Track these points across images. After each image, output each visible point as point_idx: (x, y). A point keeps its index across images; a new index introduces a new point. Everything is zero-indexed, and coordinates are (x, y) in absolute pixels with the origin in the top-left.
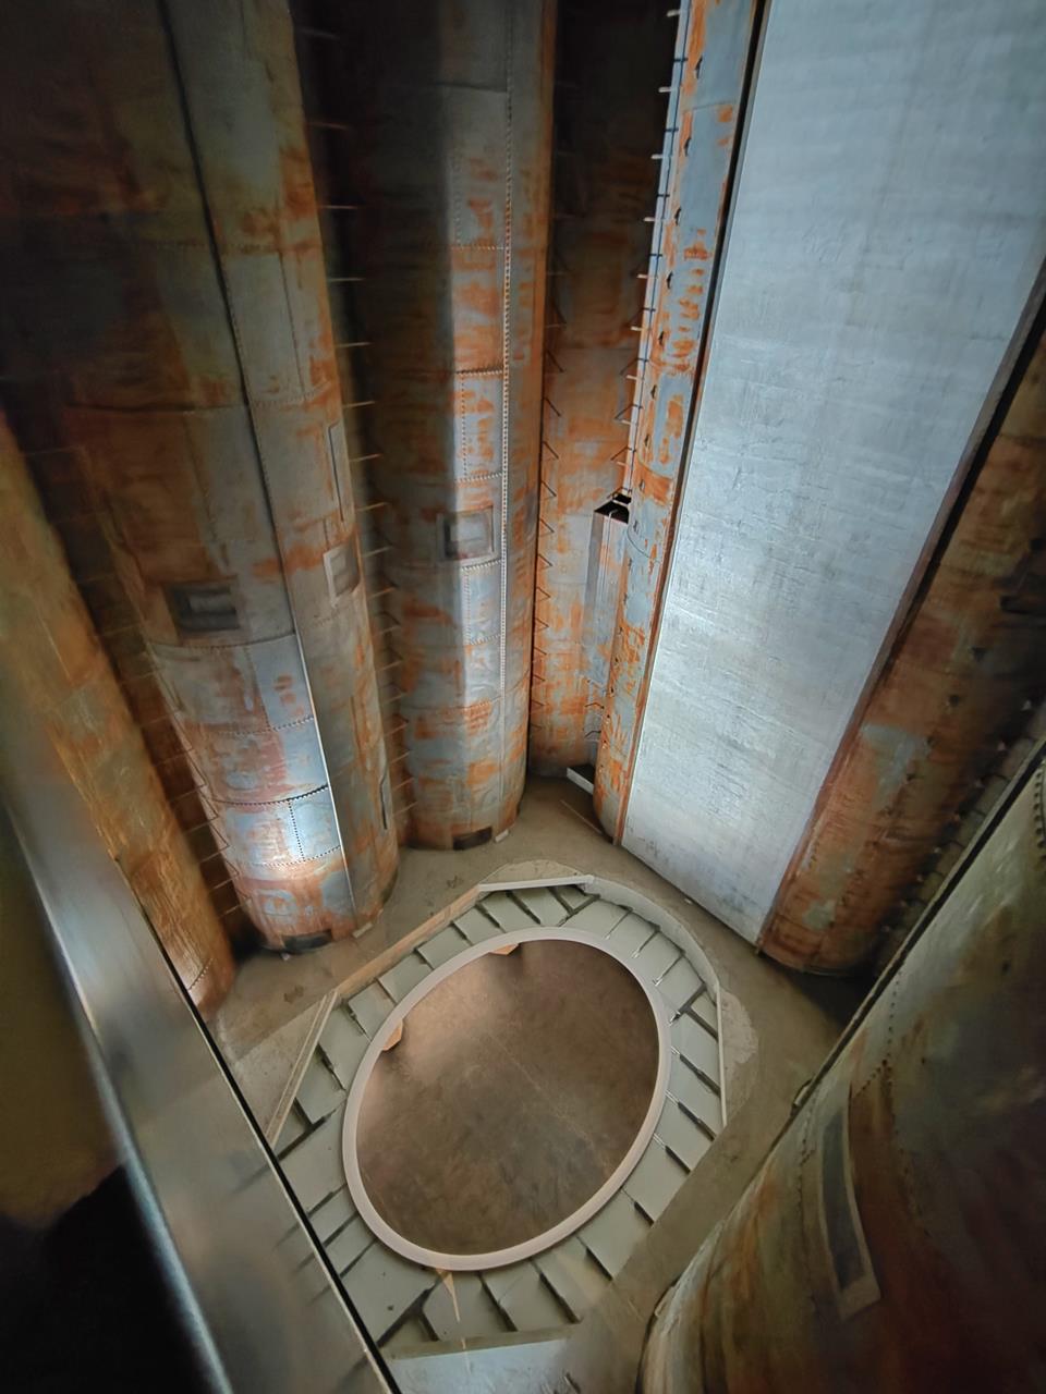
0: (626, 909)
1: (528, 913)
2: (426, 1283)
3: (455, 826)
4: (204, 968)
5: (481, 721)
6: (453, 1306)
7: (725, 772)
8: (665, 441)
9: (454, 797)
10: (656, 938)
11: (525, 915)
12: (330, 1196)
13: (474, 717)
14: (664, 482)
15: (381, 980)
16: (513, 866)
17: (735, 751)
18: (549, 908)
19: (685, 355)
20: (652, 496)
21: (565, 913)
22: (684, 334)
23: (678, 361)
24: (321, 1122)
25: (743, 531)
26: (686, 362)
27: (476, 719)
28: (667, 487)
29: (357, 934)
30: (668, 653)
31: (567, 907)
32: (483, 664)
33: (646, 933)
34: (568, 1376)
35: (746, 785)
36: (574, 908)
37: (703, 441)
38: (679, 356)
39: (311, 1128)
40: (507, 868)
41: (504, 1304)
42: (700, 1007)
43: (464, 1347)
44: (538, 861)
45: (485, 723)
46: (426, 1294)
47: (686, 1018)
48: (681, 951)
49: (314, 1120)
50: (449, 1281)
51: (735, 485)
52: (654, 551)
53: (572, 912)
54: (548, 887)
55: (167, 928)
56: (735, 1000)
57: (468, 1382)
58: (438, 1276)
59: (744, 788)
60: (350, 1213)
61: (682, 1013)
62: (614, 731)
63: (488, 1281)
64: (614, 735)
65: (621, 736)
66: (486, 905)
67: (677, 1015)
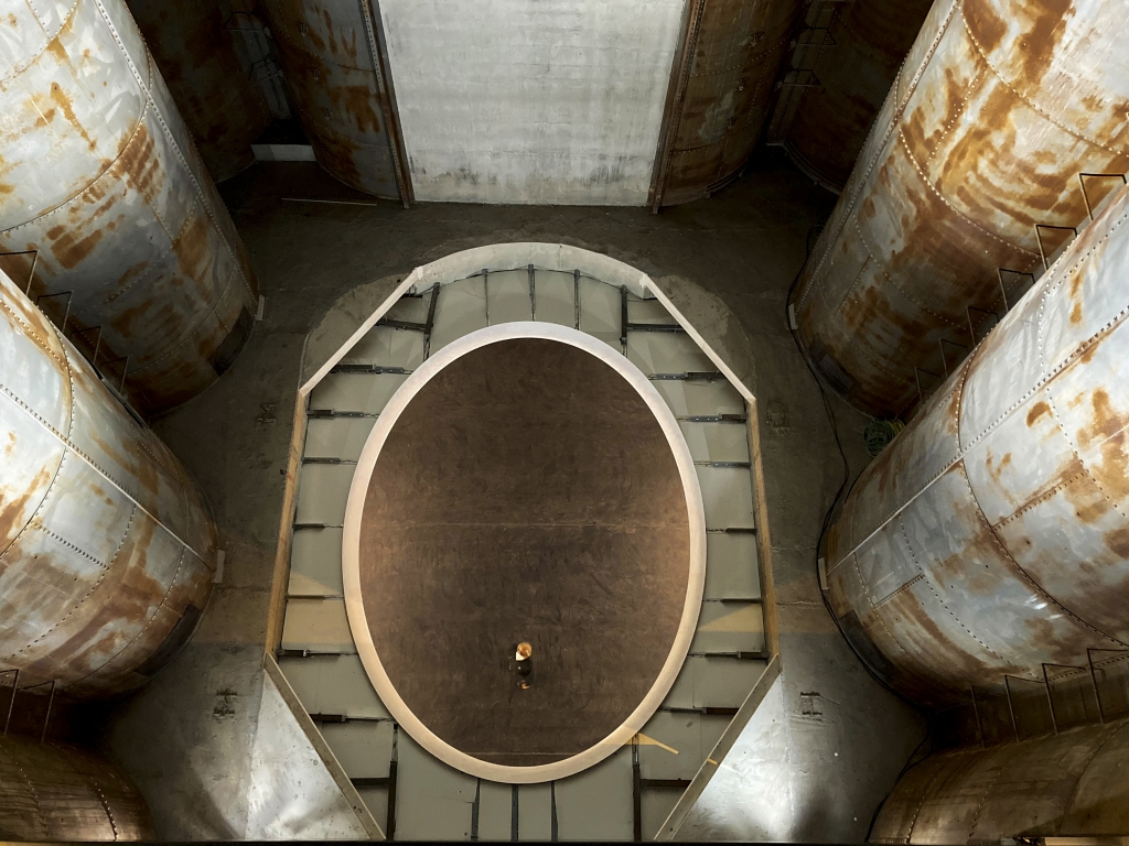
1: (378, 371)
3: (204, 345)
4: (102, 800)
5: (148, 165)
6: (666, 751)
9: (178, 309)
12: (476, 806)
13: (136, 165)
15: (291, 592)
16: (316, 333)
18: (397, 346)
21: (418, 337)
24: (394, 766)
27: (141, 166)
29: (218, 578)
31: (416, 327)
32: (94, 61)
36: (424, 321)
39: (389, 784)
40: (311, 340)
41: (699, 705)
42: (637, 314)
43: (715, 763)
45: (156, 164)
46: (636, 768)
47: (633, 338)
48: (574, 275)
49: (385, 774)
50: (645, 740)
53: (427, 328)
54: (377, 324)
55: (37, 821)
56: (674, 278)
57: (742, 778)
58: (632, 747)
59: (579, 15)
60: (508, 795)
61: (624, 334)
62: (327, 43)
63: (674, 704)
64: (328, 49)
65: (345, 42)
66: (320, 406)
67: (622, 341)
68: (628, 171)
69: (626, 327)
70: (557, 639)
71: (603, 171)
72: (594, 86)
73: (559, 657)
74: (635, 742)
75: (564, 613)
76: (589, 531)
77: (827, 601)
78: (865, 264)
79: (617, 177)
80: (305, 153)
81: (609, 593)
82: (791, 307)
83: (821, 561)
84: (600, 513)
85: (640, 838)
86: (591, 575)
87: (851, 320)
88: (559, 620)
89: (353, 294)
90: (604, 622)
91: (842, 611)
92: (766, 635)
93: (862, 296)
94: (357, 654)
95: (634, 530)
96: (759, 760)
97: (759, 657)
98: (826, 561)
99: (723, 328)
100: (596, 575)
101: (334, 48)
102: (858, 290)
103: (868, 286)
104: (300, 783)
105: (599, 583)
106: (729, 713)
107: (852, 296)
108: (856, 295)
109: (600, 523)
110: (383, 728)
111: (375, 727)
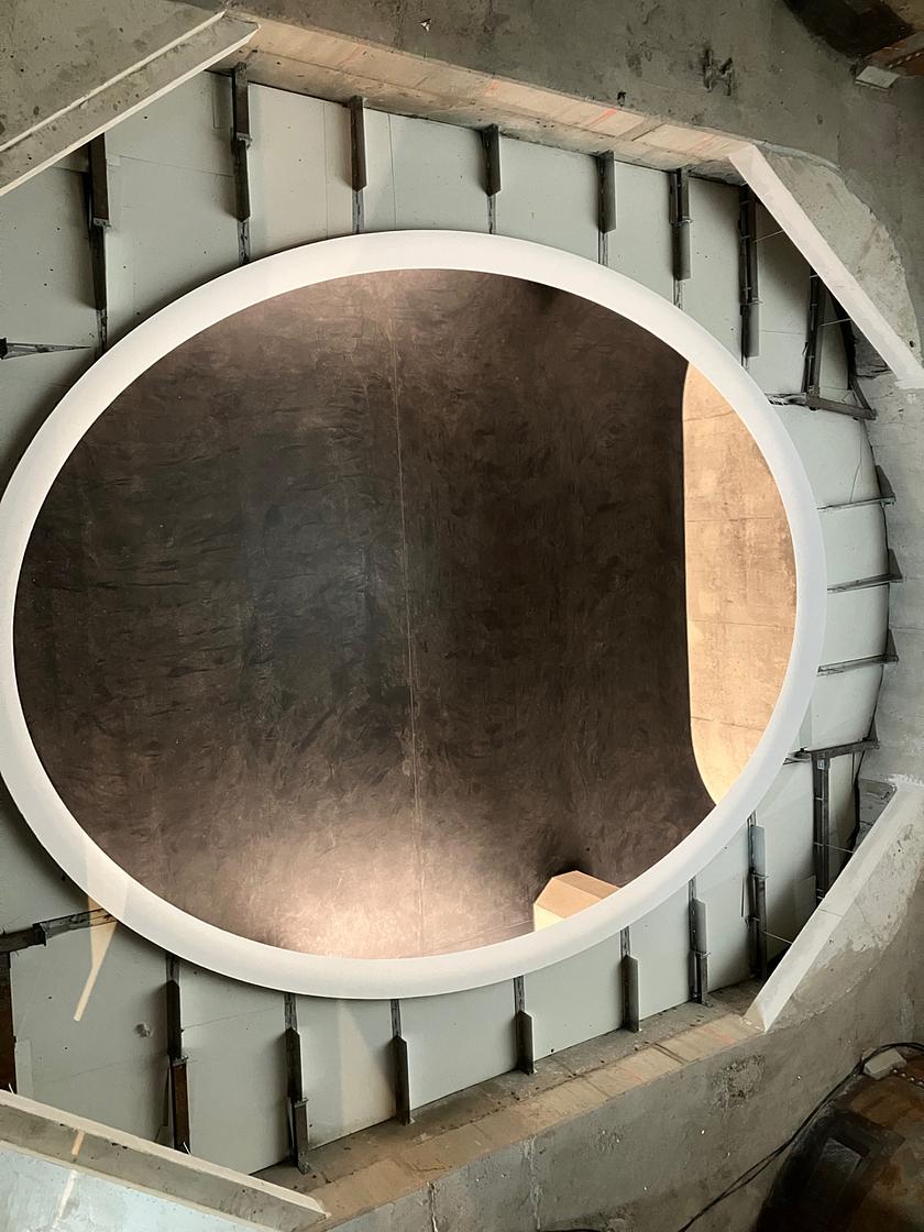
10: (875, 590)
48: (887, 654)
67: (799, 755)
69: (819, 762)
70: (219, 661)
73: (188, 670)
74: (93, 916)
75: (267, 671)
84: (431, 712)
86: (333, 711)
88: (254, 661)
89: (892, 258)
90: (255, 743)
92: (339, 1149)
95: (408, 773)
97: (292, 1146)
100: (334, 718)
105: (319, 725)
109: (415, 712)
110: (83, 323)
111: (88, 304)
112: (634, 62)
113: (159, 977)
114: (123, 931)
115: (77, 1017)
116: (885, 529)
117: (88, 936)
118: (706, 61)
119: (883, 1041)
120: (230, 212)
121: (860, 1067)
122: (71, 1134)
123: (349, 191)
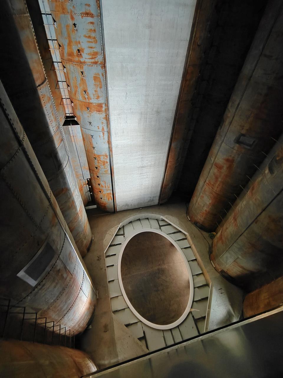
0: (131, 222)
1: (117, 245)
2: (191, 316)
7: (142, 175)
8: (96, 91)
10: (141, 221)
11: (117, 246)
12: (164, 337)
14: (100, 105)
15: (111, 297)
16: (105, 240)
17: (143, 168)
18: (119, 239)
19: (95, 58)
20: (96, 112)
21: (123, 236)
22: (92, 49)
23: (93, 61)
24: (144, 332)
25: (132, 111)
26: (97, 61)
28: (102, 107)
30: (117, 155)
31: (122, 235)
33: (139, 222)
34: (219, 289)
35: (148, 174)
36: (123, 233)
37: (111, 87)
38: (92, 58)
39: (144, 337)
41: (200, 298)
42: (162, 223)
44: (108, 232)
46: (193, 317)
47: (162, 228)
48: (148, 219)
49: (142, 335)
50: (193, 310)
51: (126, 98)
52: (103, 129)
53: (123, 235)
54: (115, 236)
56: (167, 216)
57: (216, 312)
58: (190, 312)
59: (147, 175)
60: (170, 332)
61: (160, 228)
62: (104, 186)
63: (195, 300)
64: (104, 187)
65: (108, 186)
66: (108, 254)
67: (160, 229)
68: (155, 199)
69: (160, 226)
71: (150, 200)
72: (150, 186)
74: (191, 311)
76: (159, 269)
77: (215, 269)
78: (204, 206)
79: (153, 200)
80: (95, 206)
81: (166, 281)
82: (188, 216)
83: (212, 262)
85: (200, 333)
86: (162, 279)
87: (202, 216)
90: (167, 288)
91: (220, 270)
92: (206, 280)
93: (204, 211)
94: (129, 308)
96: (217, 307)
97: (207, 285)
98: (213, 261)
99: (178, 222)
101: (105, 187)
102: (203, 210)
103: (205, 210)
104: (127, 343)
105: (164, 280)
106: (206, 299)
107: (202, 212)
108: (203, 212)
110: (139, 324)
111: (137, 324)
112: (101, 269)
113: (195, 303)
114: (191, 308)
115: (199, 311)
116: (134, 221)
117: (193, 311)
118: (98, 260)
119: (187, 218)
120: (125, 310)
121: (190, 221)
122: (208, 311)
123: (119, 297)
